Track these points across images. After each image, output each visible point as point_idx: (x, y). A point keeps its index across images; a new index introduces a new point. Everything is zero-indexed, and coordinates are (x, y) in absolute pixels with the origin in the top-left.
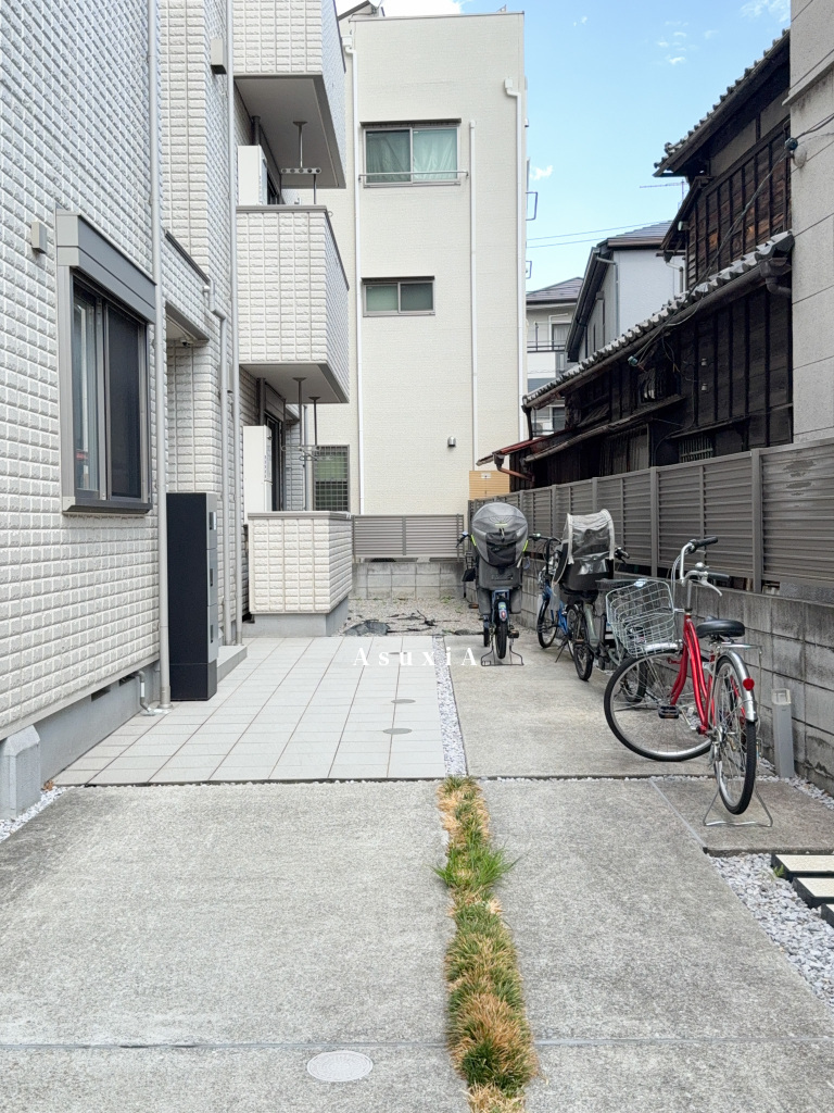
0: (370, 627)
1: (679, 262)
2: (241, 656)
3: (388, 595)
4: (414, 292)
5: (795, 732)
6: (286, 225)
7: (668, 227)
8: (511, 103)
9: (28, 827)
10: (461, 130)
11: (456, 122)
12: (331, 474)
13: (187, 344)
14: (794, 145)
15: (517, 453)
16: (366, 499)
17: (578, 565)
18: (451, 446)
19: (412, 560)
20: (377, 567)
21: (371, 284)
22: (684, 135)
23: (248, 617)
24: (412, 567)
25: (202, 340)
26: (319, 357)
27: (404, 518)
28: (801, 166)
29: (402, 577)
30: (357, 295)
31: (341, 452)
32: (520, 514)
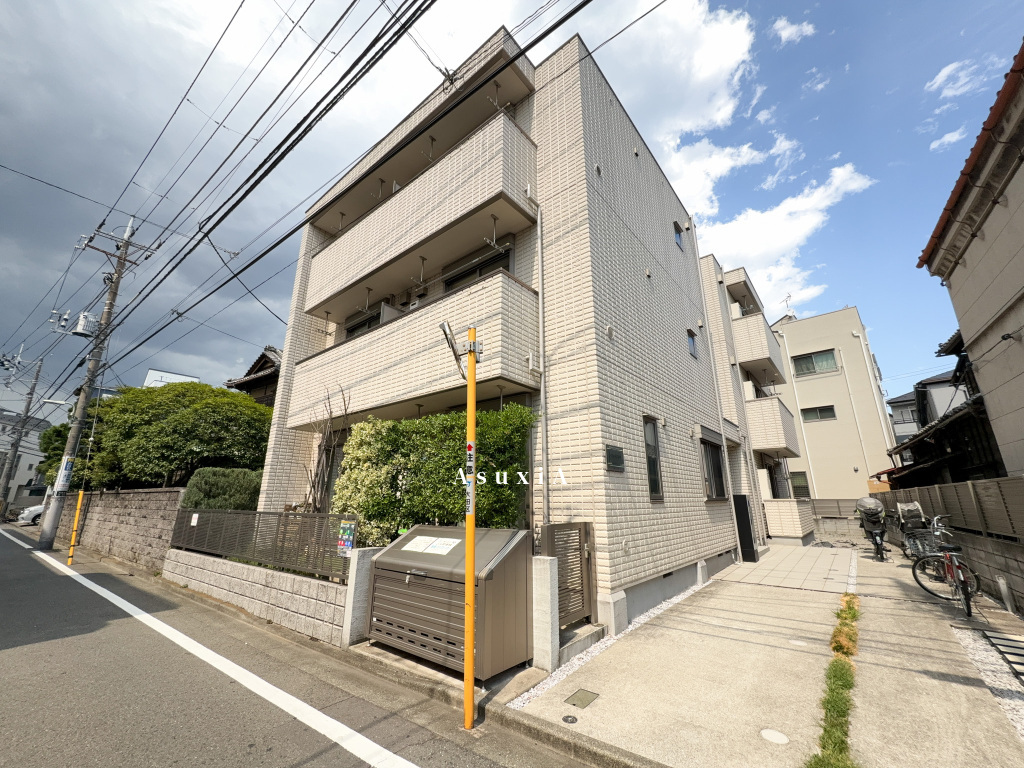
0: (824, 544)
1: (962, 387)
2: (767, 550)
3: (836, 533)
4: (827, 412)
5: (1012, 594)
6: (765, 403)
7: (952, 374)
8: (857, 339)
9: (706, 587)
10: (836, 352)
11: (833, 349)
12: (799, 482)
13: (734, 447)
14: (971, 364)
15: (890, 473)
16: (816, 492)
17: (907, 523)
18: (856, 471)
19: (846, 518)
20: (828, 520)
21: (805, 412)
22: (946, 341)
23: (769, 537)
24: (845, 521)
25: (738, 445)
26: (784, 445)
27: (838, 501)
28: (977, 370)
29: (842, 526)
30: (799, 418)
31: (803, 474)
32: (878, 501)
